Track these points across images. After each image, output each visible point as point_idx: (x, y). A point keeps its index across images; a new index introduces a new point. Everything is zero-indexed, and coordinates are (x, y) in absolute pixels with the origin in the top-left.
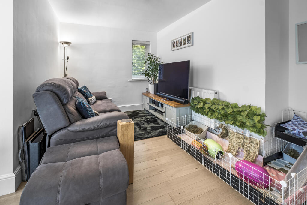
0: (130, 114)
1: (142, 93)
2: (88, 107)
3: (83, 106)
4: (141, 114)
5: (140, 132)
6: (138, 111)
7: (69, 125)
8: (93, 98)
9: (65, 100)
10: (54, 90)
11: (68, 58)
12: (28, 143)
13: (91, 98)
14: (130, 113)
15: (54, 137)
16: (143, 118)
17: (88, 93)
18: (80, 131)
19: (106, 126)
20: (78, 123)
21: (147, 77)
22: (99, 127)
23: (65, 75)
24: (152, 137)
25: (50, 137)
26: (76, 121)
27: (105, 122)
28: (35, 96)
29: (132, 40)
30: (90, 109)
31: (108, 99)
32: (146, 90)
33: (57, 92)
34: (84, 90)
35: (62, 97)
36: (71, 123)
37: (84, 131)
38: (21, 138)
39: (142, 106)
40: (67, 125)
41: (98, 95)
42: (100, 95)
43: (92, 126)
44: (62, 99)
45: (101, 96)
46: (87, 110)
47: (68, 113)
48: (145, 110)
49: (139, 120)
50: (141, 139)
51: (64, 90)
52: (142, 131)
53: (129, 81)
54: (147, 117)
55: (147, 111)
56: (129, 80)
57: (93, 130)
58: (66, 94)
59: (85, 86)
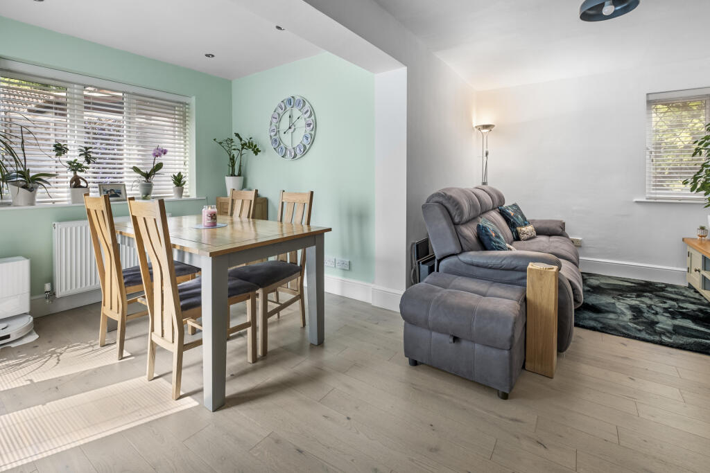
0: (633, 285)
1: (683, 240)
2: (494, 235)
3: (484, 231)
4: (671, 292)
5: (629, 324)
6: (663, 286)
7: (460, 253)
8: (529, 229)
9: (456, 217)
10: (444, 202)
11: (487, 154)
12: (419, 263)
13: (524, 229)
14: (632, 283)
15: (443, 263)
16: (665, 303)
17: (518, 218)
18: (472, 264)
19: (512, 267)
20: (472, 253)
21: (706, 194)
22: (500, 266)
23: (484, 184)
24: (661, 343)
25: (439, 261)
26: (472, 250)
27: (509, 261)
28: (424, 207)
29: (648, 94)
30: (498, 240)
31: (568, 237)
32: (700, 232)
33: (448, 205)
34: (510, 212)
35: (454, 213)
36: (463, 251)
37: (478, 266)
38: (413, 256)
39: (683, 275)
40: (458, 252)
41: (543, 226)
42: (548, 225)
43: (489, 261)
44: (453, 215)
45: (548, 229)
46: (491, 240)
47: (460, 237)
48: (690, 287)
49: (649, 302)
50: (623, 336)
51: (457, 204)
52: (640, 324)
53: (637, 202)
54: (681, 305)
55: (696, 292)
56: (635, 200)
57: (490, 268)
58: (458, 209)
59: (515, 205)
